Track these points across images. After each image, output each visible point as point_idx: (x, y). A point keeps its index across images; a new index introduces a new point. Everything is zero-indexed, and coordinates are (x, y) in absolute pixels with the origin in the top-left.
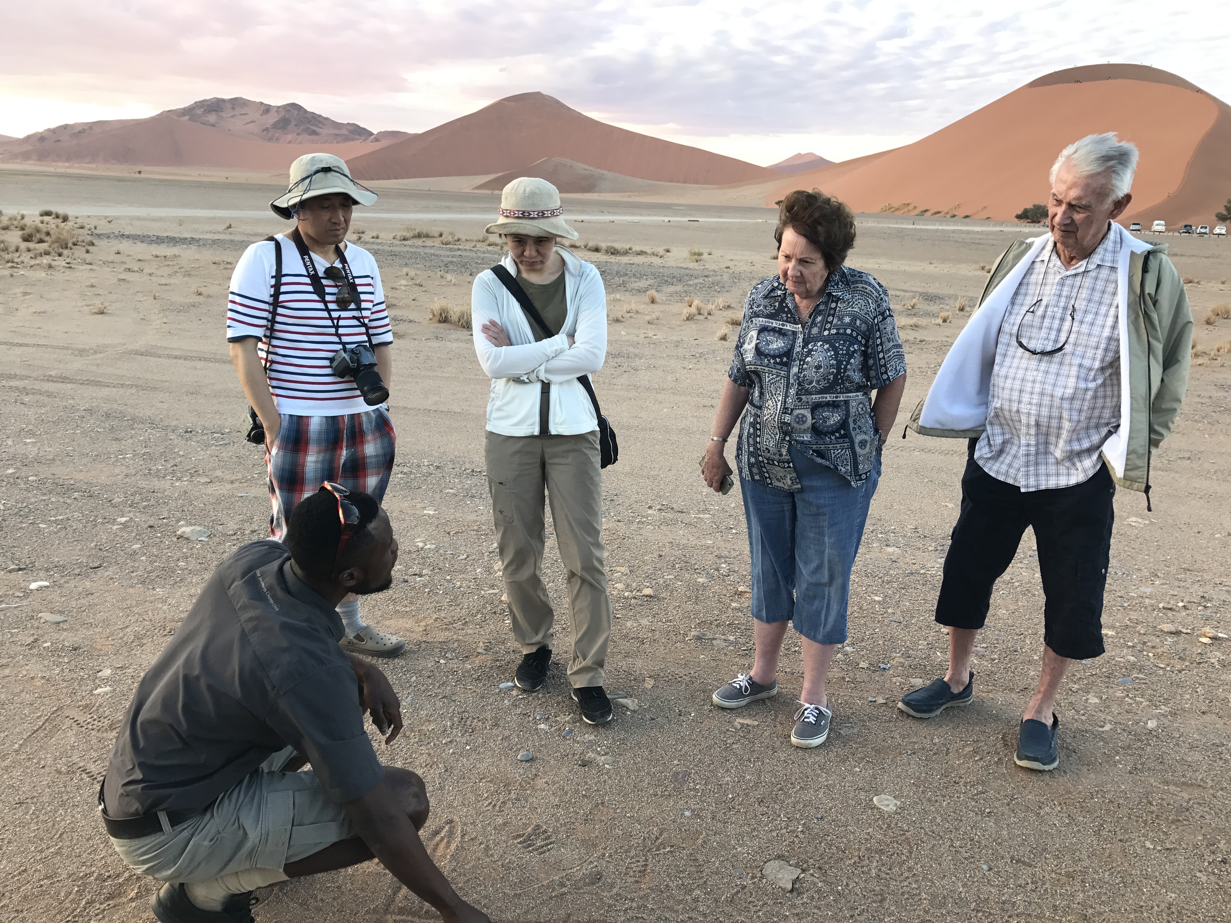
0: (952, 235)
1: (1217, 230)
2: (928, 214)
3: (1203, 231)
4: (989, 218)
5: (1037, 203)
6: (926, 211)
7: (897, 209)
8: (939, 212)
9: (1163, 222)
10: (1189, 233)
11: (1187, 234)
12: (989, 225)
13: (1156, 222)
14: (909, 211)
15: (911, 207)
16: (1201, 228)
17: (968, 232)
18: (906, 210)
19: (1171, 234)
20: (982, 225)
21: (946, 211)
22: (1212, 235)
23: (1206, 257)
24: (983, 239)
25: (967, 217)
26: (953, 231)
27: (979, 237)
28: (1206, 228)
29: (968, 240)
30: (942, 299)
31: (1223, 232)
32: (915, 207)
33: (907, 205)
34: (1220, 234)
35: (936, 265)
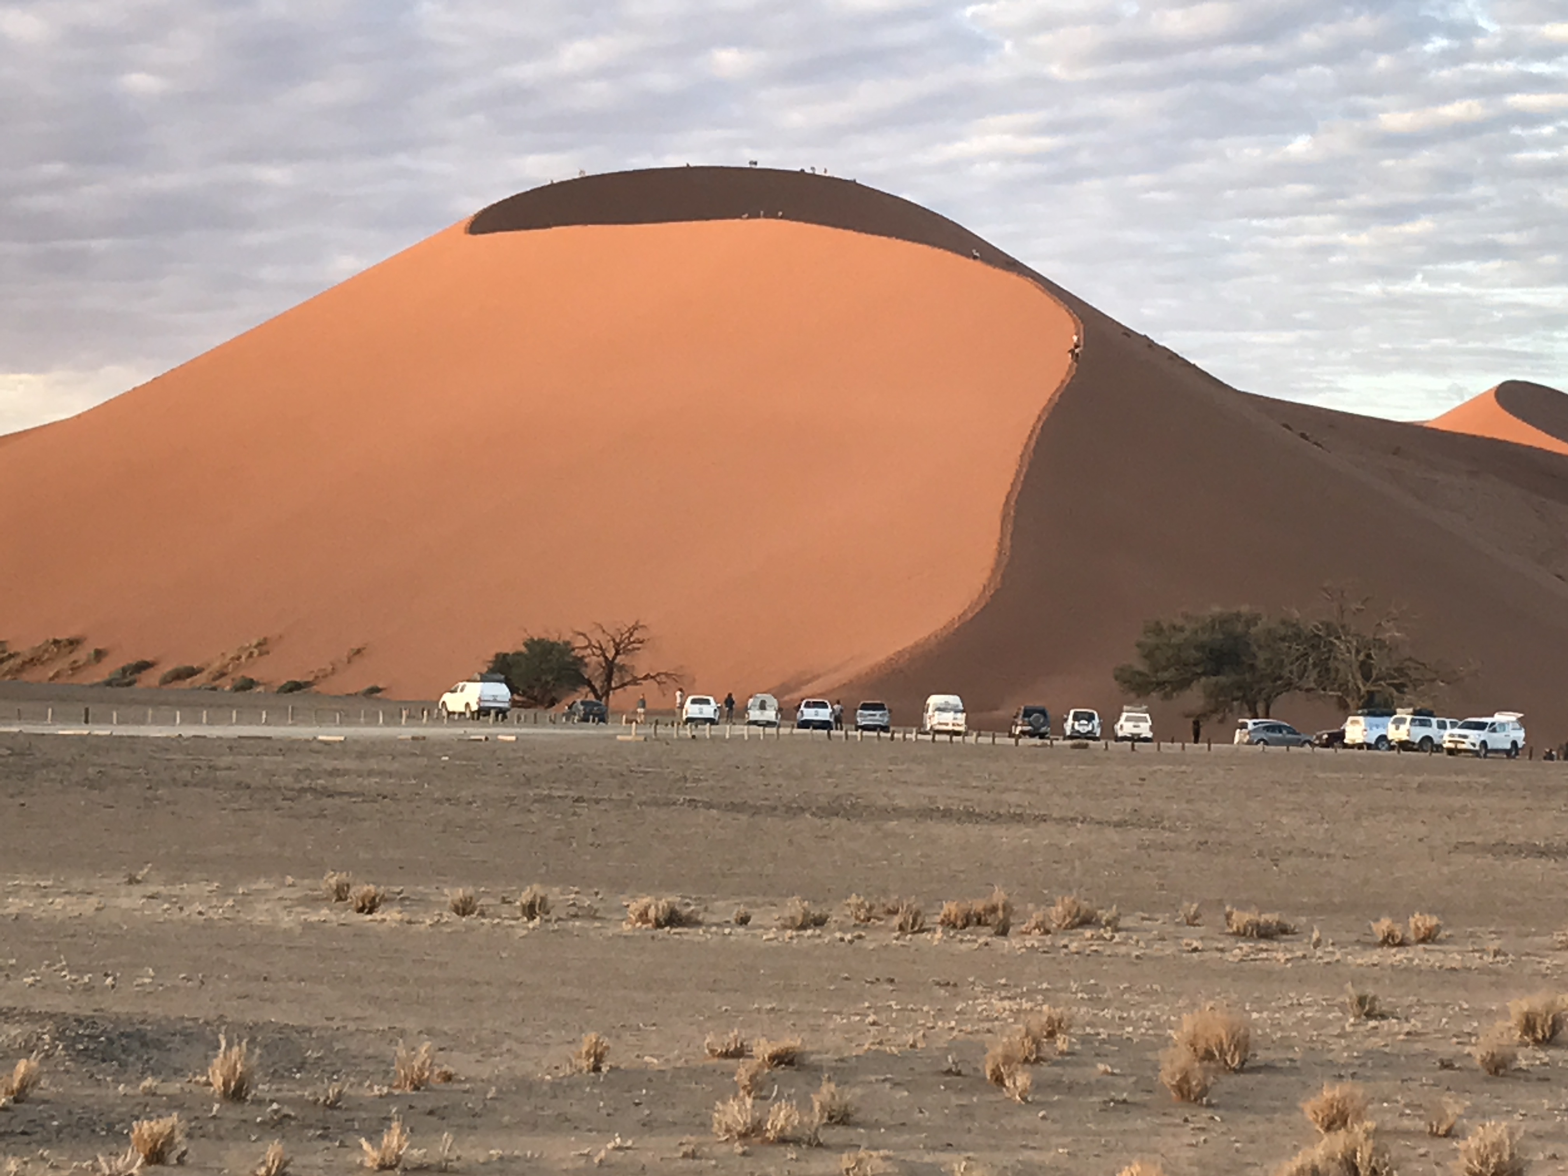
0: (227, 760)
1: (1125, 727)
2: (151, 678)
3: (1083, 727)
4: (375, 690)
6: (143, 666)
7: (32, 662)
8: (191, 672)
9: (954, 700)
10: (1042, 736)
11: (1037, 741)
12: (372, 720)
13: (934, 700)
14: (75, 668)
15: (82, 654)
16: (1076, 717)
17: (289, 748)
18: (62, 664)
19: (985, 740)
20: (348, 719)
21: (216, 665)
22: (1112, 743)
23: (1118, 825)
24: (346, 773)
25: (295, 687)
26: (235, 745)
27: (329, 764)
28: (1090, 718)
29: (288, 780)
30: (159, 1045)
31: (1145, 729)
32: (99, 655)
33: (74, 643)
34: (1135, 739)
35: (152, 889)
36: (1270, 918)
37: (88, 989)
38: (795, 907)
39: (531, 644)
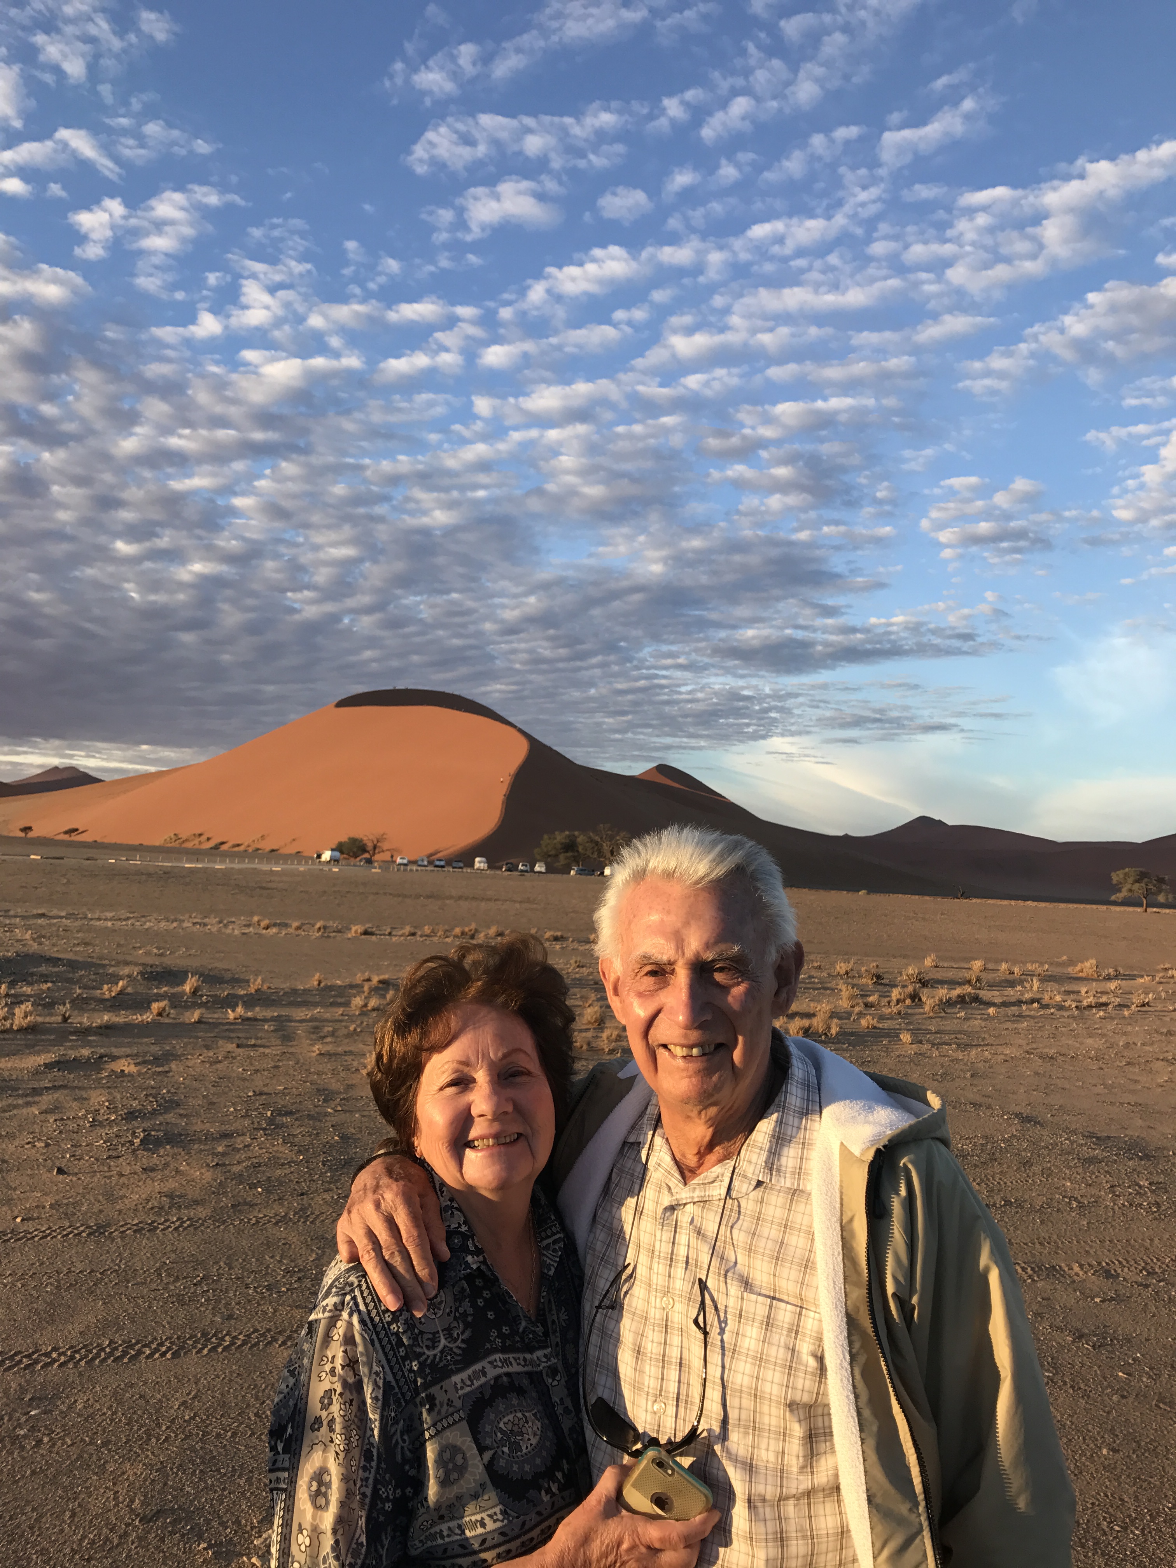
1: (537, 868)
2: (224, 848)
3: (524, 868)
5: (352, 836)
6: (223, 843)
7: (186, 840)
8: (238, 846)
9: (484, 859)
11: (508, 873)
13: (477, 859)
15: (204, 838)
16: (523, 865)
18: (195, 842)
19: (494, 873)
21: (248, 844)
22: (531, 874)
23: (520, 902)
25: (271, 851)
28: (527, 865)
31: (543, 870)
32: (209, 839)
33: (200, 835)
34: (540, 872)
35: (195, 920)
36: (559, 934)
37: (161, 955)
38: (407, 929)
39: (350, 839)
